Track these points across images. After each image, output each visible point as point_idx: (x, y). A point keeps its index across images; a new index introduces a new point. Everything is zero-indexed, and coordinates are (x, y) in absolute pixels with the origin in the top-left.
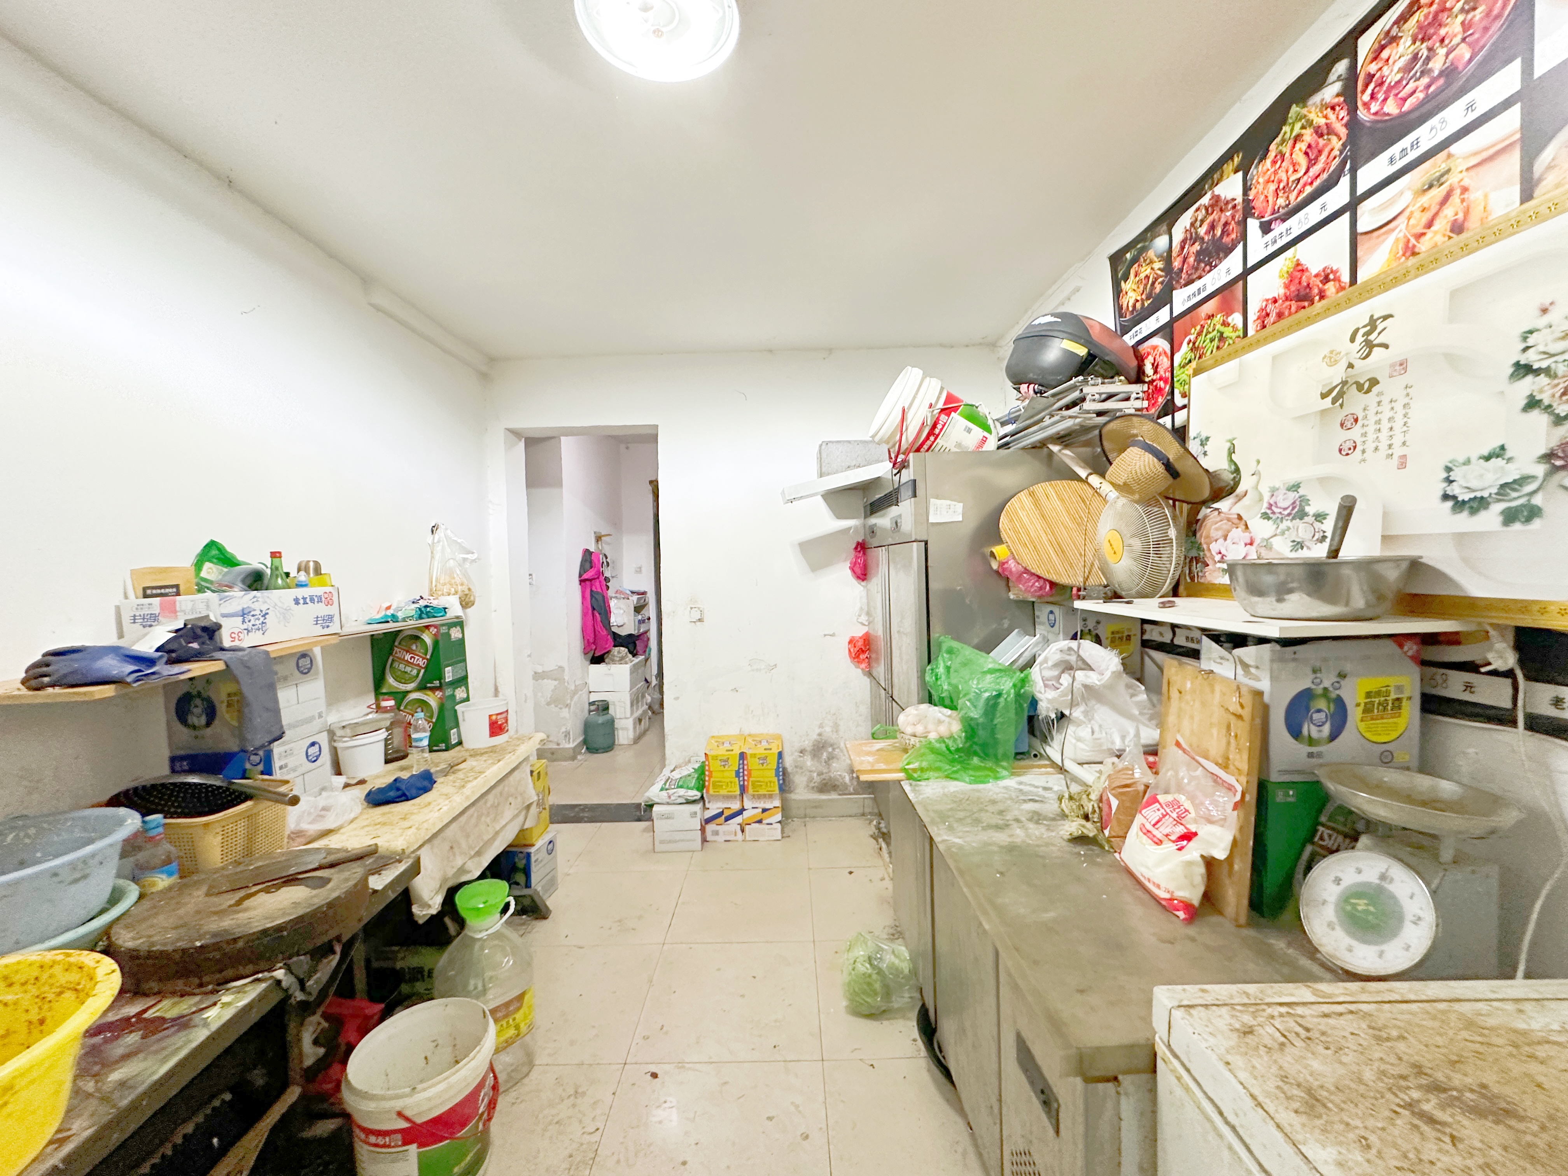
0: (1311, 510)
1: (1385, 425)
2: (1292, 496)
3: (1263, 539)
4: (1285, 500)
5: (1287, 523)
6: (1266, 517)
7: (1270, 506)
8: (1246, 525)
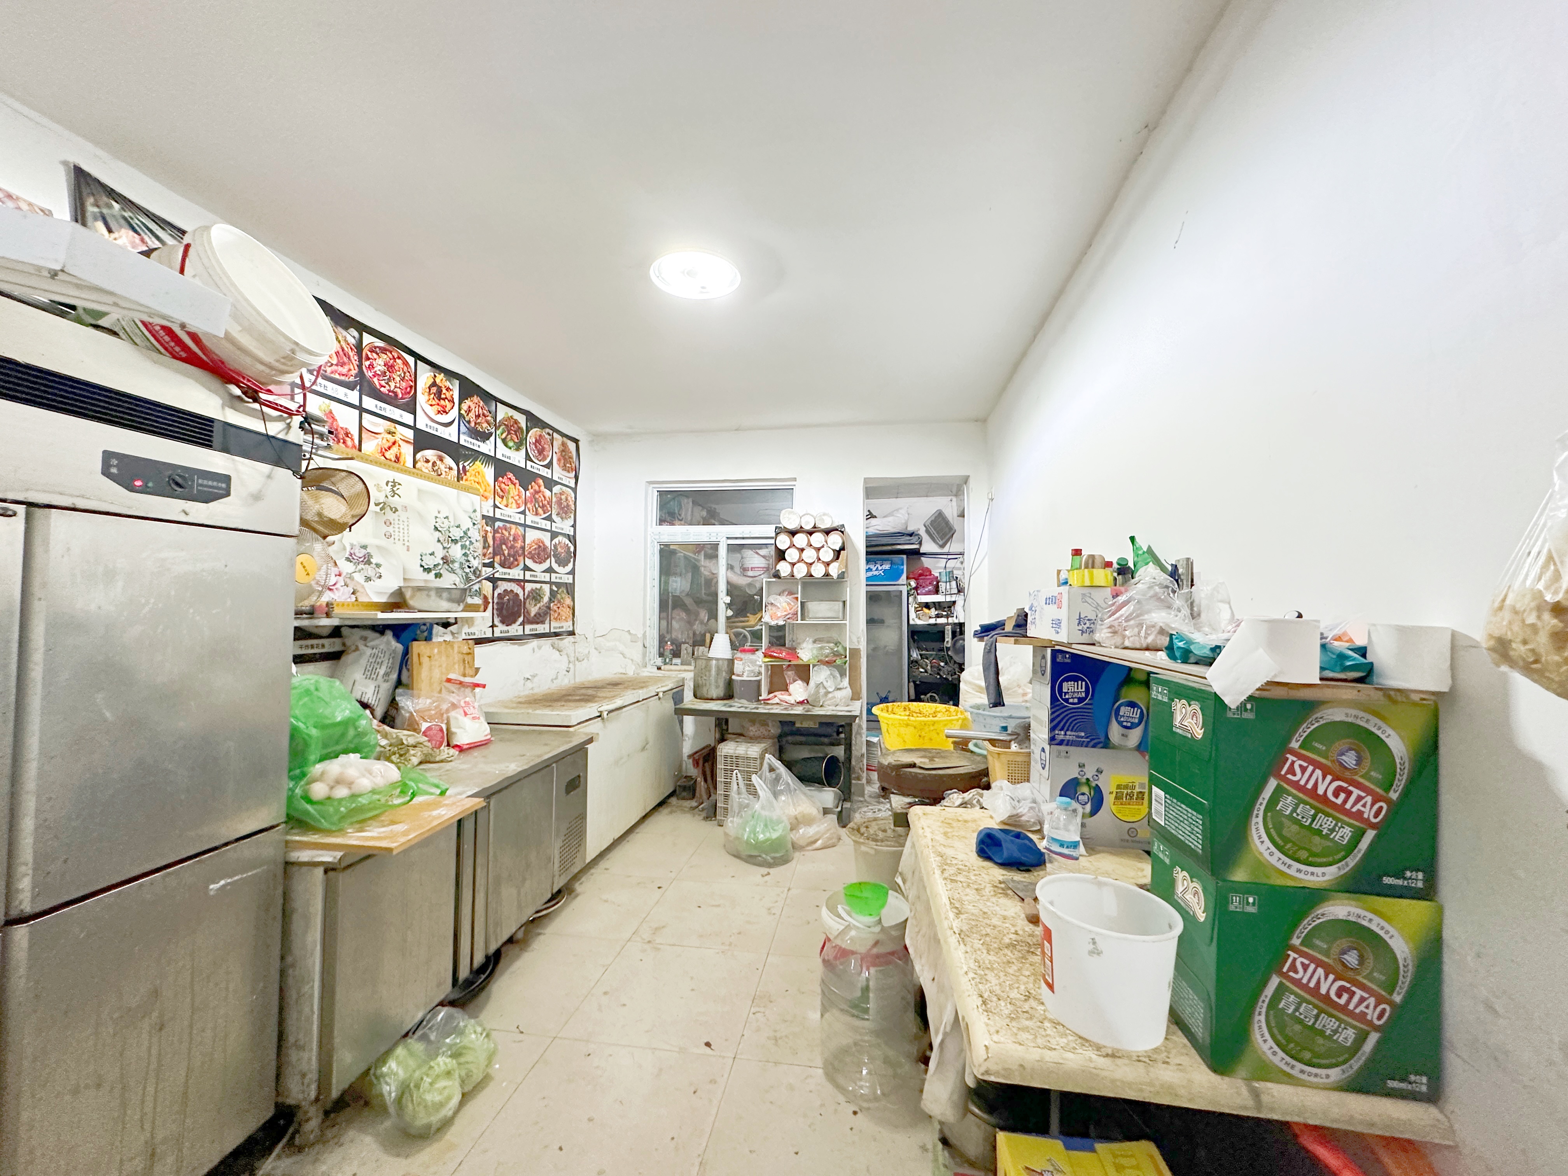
0: (373, 561)
1: (402, 531)
2: (363, 552)
3: (347, 573)
4: (360, 553)
5: (361, 566)
6: (348, 559)
7: (351, 554)
8: (335, 563)
